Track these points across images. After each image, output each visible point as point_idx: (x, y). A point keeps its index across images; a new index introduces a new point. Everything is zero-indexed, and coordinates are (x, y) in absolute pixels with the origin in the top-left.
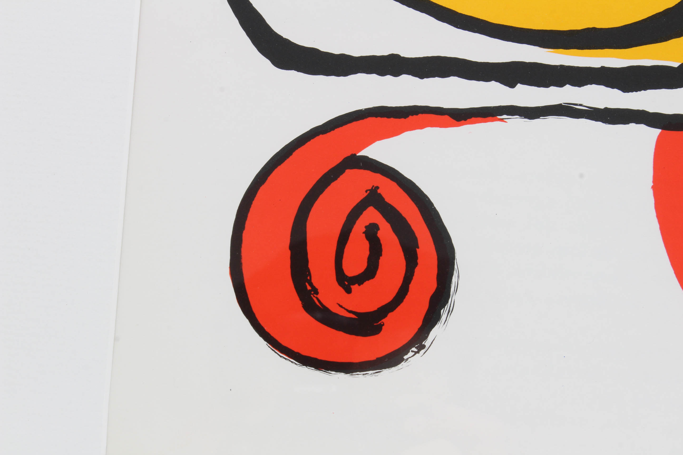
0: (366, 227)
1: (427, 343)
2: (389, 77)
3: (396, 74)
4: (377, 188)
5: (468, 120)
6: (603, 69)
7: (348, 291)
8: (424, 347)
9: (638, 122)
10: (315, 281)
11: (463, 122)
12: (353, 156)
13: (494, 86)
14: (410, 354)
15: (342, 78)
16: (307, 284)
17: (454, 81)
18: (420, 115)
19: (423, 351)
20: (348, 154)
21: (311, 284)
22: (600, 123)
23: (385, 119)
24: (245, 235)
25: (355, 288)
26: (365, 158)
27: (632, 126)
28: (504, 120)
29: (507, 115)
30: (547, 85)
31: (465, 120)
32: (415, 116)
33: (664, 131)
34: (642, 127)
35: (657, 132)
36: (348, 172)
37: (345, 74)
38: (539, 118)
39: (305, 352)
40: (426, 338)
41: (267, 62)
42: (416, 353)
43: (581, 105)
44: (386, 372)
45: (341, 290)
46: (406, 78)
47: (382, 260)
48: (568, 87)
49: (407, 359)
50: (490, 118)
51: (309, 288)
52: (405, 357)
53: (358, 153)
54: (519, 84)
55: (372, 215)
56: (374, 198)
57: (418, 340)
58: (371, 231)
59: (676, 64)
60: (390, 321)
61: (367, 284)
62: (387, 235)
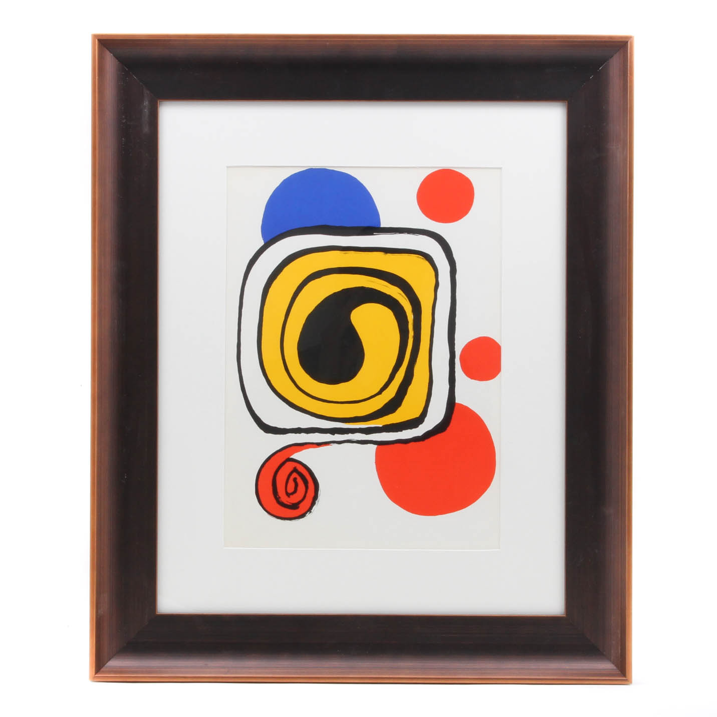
0: (293, 478)
1: (312, 511)
2: (298, 434)
3: (300, 433)
4: (296, 467)
5: (321, 446)
6: (360, 428)
7: (289, 497)
9: (370, 443)
10: (279, 495)
13: (329, 435)
17: (317, 434)
19: (311, 513)
20: (287, 457)
22: (360, 445)
23: (297, 447)
24: (259, 483)
25: (291, 496)
26: (292, 459)
27: (369, 445)
28: (332, 445)
29: (333, 443)
30: (344, 434)
32: (306, 445)
33: (378, 446)
34: (372, 445)
35: (376, 446)
37: (285, 434)
38: (342, 444)
40: (312, 509)
41: (262, 432)
42: (309, 513)
43: (354, 439)
44: (301, 520)
45: (287, 497)
46: (303, 434)
47: (298, 488)
48: (350, 434)
50: (328, 445)
51: (278, 497)
52: (306, 515)
53: (290, 457)
54: (336, 434)
55: (295, 475)
56: (295, 470)
57: (309, 510)
58: (295, 480)
59: (381, 426)
60: (301, 505)
61: (294, 495)
62: (299, 480)
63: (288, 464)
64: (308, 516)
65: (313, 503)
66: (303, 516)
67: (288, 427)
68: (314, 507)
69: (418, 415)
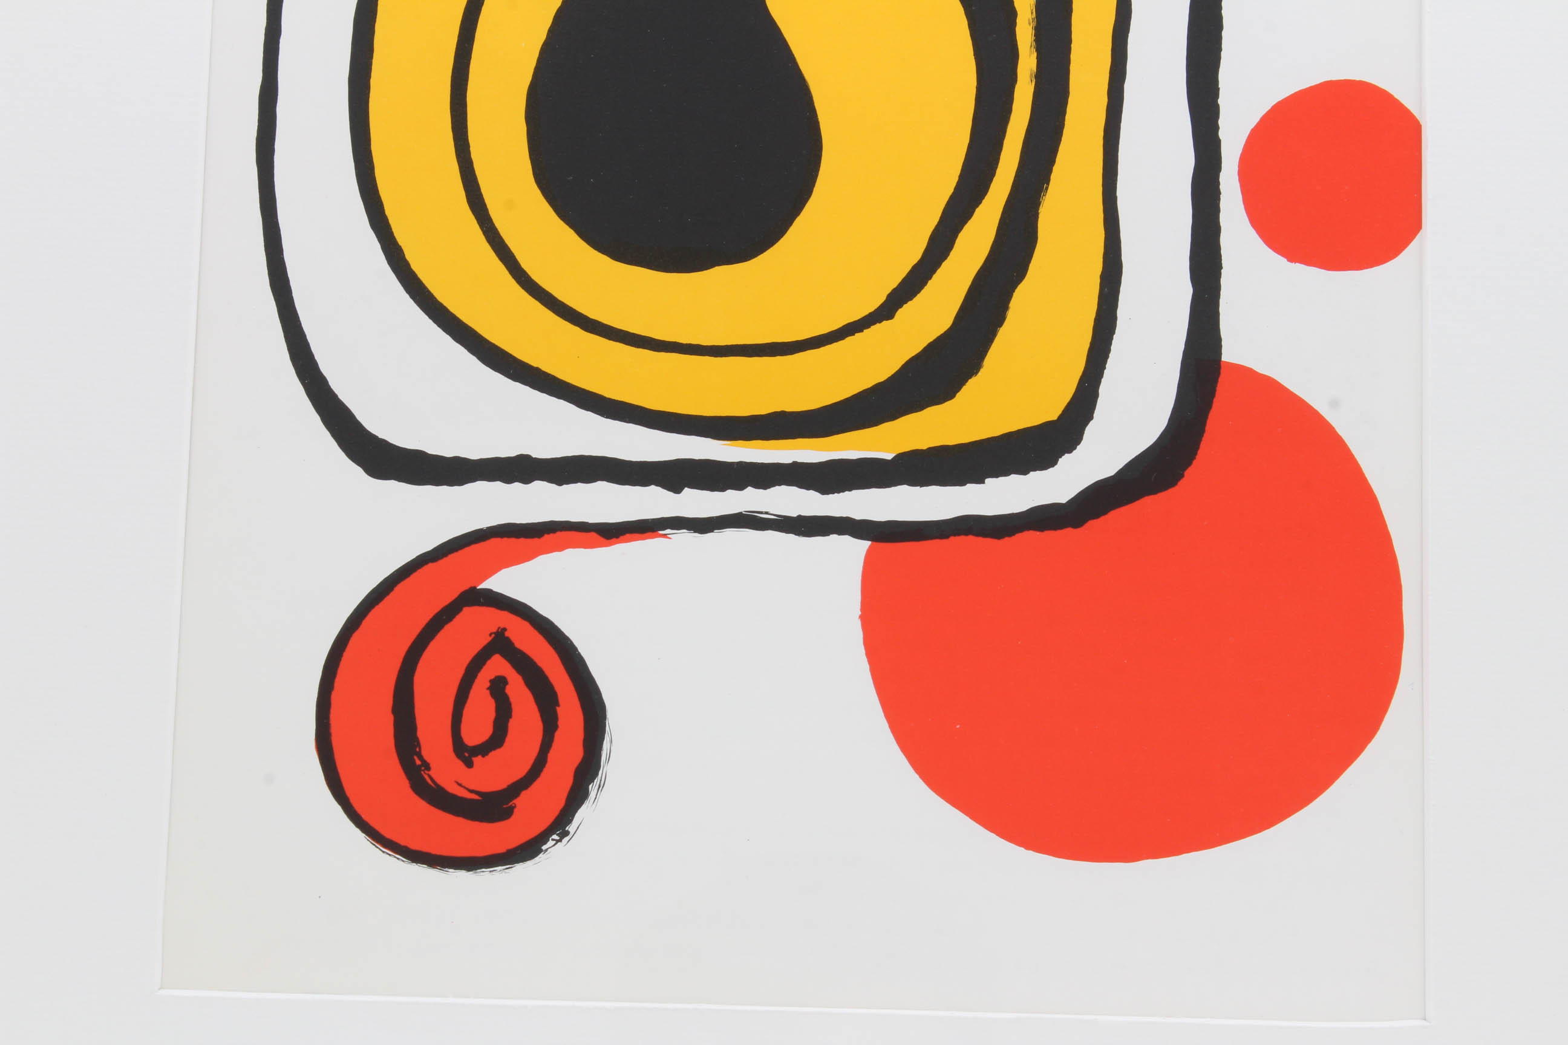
0: (491, 681)
1: (571, 828)
2: (517, 485)
3: (526, 480)
4: (505, 629)
5: (622, 537)
6: (795, 465)
7: (469, 764)
8: (567, 833)
9: (841, 532)
10: (425, 753)
11: (614, 540)
12: (473, 590)
13: (654, 492)
14: (550, 843)
15: (456, 488)
16: (416, 758)
17: (602, 486)
18: (559, 533)
19: (566, 839)
20: (465, 587)
21: (421, 758)
22: (791, 536)
23: (513, 540)
24: (335, 697)
25: (477, 760)
26: (488, 592)
27: (834, 537)
28: (668, 536)
29: (672, 529)
30: (723, 489)
31: (617, 537)
32: (552, 535)
33: (875, 543)
34: (847, 539)
35: (865, 544)
36: (466, 610)
37: (461, 483)
38: (713, 532)
39: (414, 846)
40: (570, 821)
41: (358, 471)
42: (558, 841)
43: (767, 513)
44: (519, 868)
45: (459, 764)
46: (539, 486)
47: (512, 724)
48: (750, 489)
49: (546, 850)
50: (650, 534)
51: (418, 762)
52: (544, 848)
53: (479, 585)
54: (686, 488)
55: (498, 666)
56: (500, 644)
57: (560, 825)
58: (498, 686)
59: (889, 456)
60: (523, 802)
61: (495, 755)
62: (518, 691)
63: (469, 614)
64: (554, 852)
65: (577, 796)
66: (529, 850)
67: (474, 452)
68: (583, 814)
69: (1053, 413)
